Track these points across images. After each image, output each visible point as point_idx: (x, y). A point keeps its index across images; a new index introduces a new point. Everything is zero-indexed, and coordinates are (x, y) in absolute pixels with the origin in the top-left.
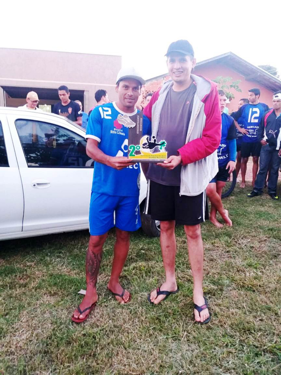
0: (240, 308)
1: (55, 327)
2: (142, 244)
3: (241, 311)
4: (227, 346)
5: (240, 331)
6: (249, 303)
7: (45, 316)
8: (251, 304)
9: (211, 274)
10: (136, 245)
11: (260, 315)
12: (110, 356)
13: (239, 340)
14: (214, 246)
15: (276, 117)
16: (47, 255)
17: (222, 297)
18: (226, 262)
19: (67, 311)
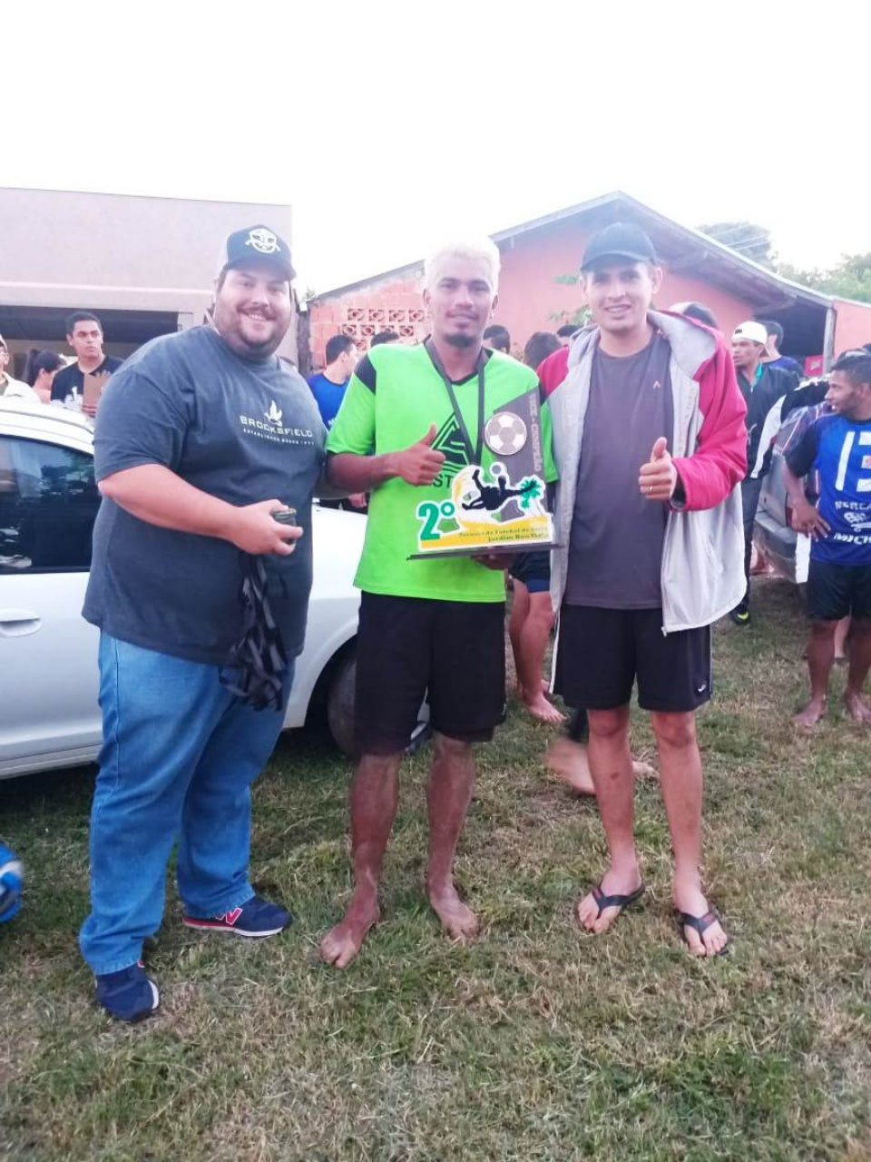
0: (594, 959)
1: (50, 1049)
2: (331, 786)
3: (596, 968)
4: (544, 1067)
5: (584, 1028)
6: (621, 943)
7: (24, 1017)
8: (627, 947)
9: (523, 866)
10: (313, 790)
11: (648, 977)
12: (206, 1122)
13: (580, 1050)
14: (543, 780)
15: (750, 387)
16: (40, 834)
17: (547, 931)
18: (572, 828)
19: (89, 997)
